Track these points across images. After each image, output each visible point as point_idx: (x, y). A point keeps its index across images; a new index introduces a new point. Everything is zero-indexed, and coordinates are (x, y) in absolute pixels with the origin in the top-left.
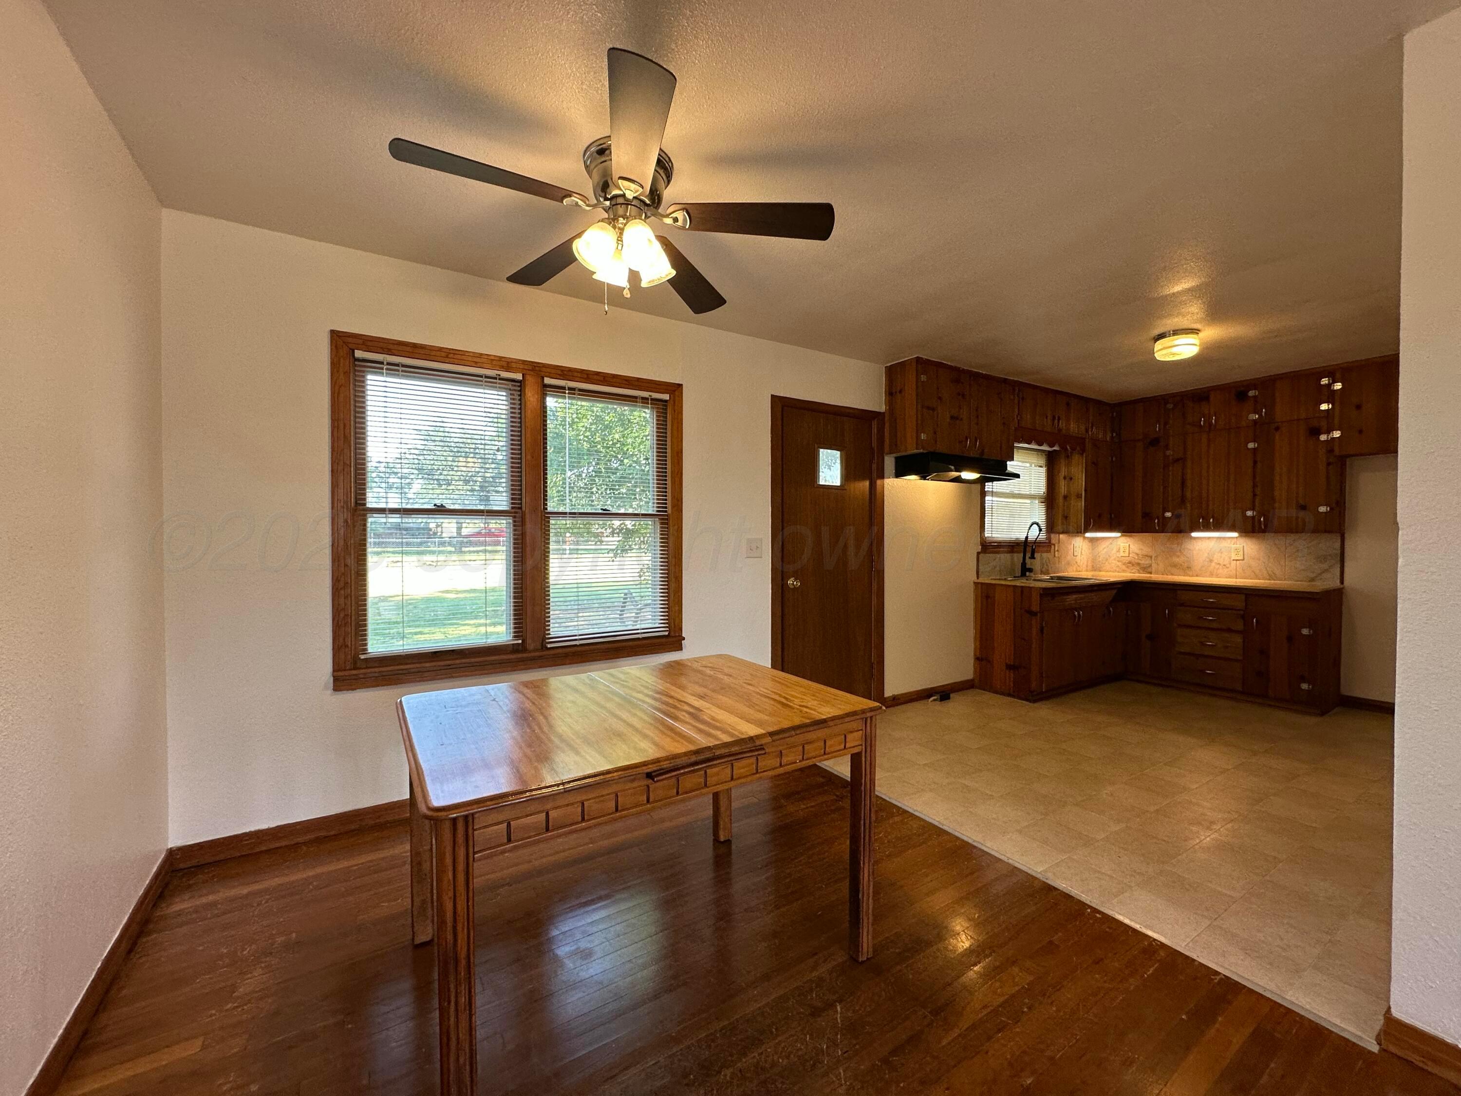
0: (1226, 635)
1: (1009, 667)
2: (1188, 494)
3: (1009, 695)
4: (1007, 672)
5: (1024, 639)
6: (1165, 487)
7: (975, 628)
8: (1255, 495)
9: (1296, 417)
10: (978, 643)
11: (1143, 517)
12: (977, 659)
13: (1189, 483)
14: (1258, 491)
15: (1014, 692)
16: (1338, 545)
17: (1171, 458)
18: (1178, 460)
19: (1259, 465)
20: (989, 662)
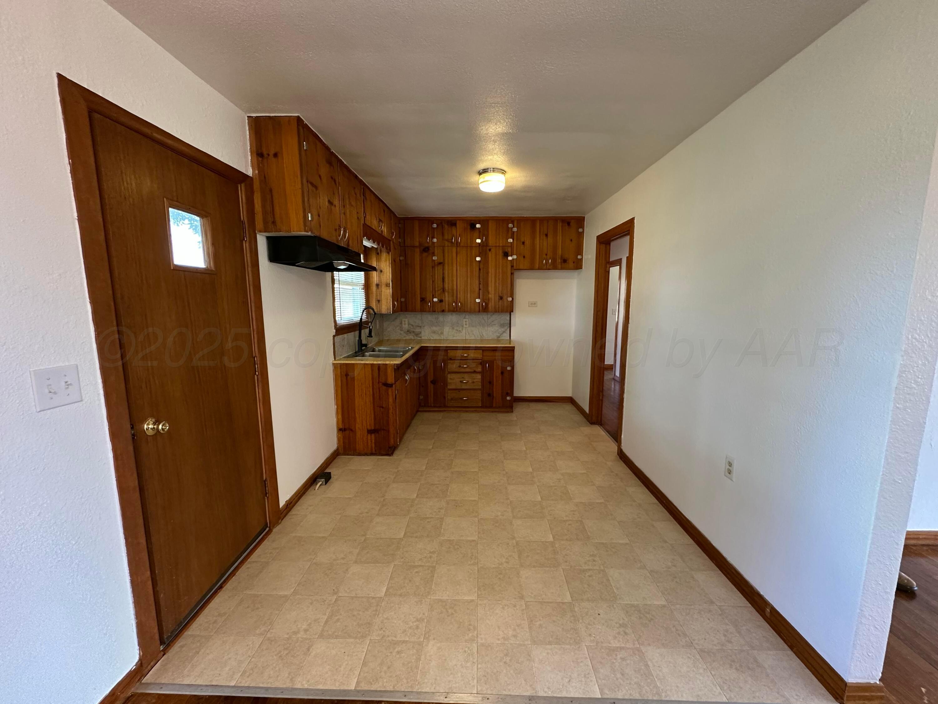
0: (473, 375)
1: (370, 432)
2: (446, 286)
3: (372, 454)
4: (369, 435)
5: (383, 407)
6: (433, 281)
7: (337, 404)
8: (480, 289)
9: (498, 245)
10: (340, 417)
11: (421, 301)
12: (340, 430)
13: (446, 279)
14: (481, 286)
15: (375, 451)
16: (508, 318)
17: (436, 262)
18: (440, 263)
19: (482, 271)
20: (352, 430)
